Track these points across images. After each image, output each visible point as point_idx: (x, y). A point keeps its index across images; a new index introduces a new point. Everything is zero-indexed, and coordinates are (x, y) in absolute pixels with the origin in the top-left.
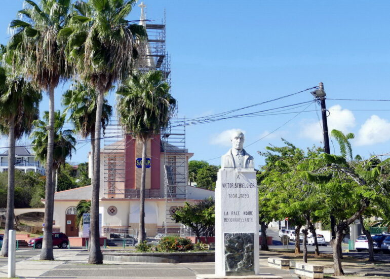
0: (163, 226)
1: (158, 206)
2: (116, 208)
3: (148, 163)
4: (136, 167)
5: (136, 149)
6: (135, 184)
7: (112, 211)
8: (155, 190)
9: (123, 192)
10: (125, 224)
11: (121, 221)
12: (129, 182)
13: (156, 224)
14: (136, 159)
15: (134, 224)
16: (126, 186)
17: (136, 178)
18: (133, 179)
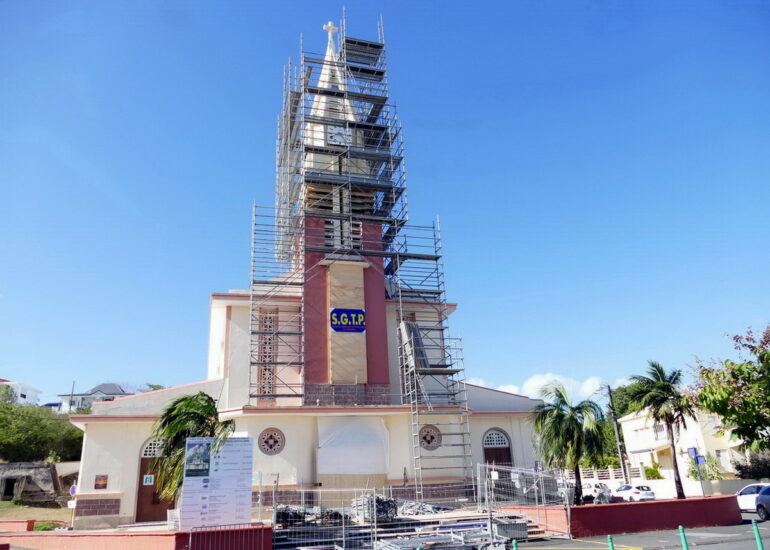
0: (406, 480)
1: (388, 429)
2: (281, 433)
3: (360, 320)
4: (330, 330)
5: (329, 289)
6: (330, 372)
7: (271, 442)
8: (378, 387)
9: (300, 391)
10: (306, 476)
11: (295, 470)
12: (313, 366)
13: (386, 475)
14: (330, 309)
15: (329, 476)
16: (307, 377)
17: (330, 356)
18: (324, 360)
